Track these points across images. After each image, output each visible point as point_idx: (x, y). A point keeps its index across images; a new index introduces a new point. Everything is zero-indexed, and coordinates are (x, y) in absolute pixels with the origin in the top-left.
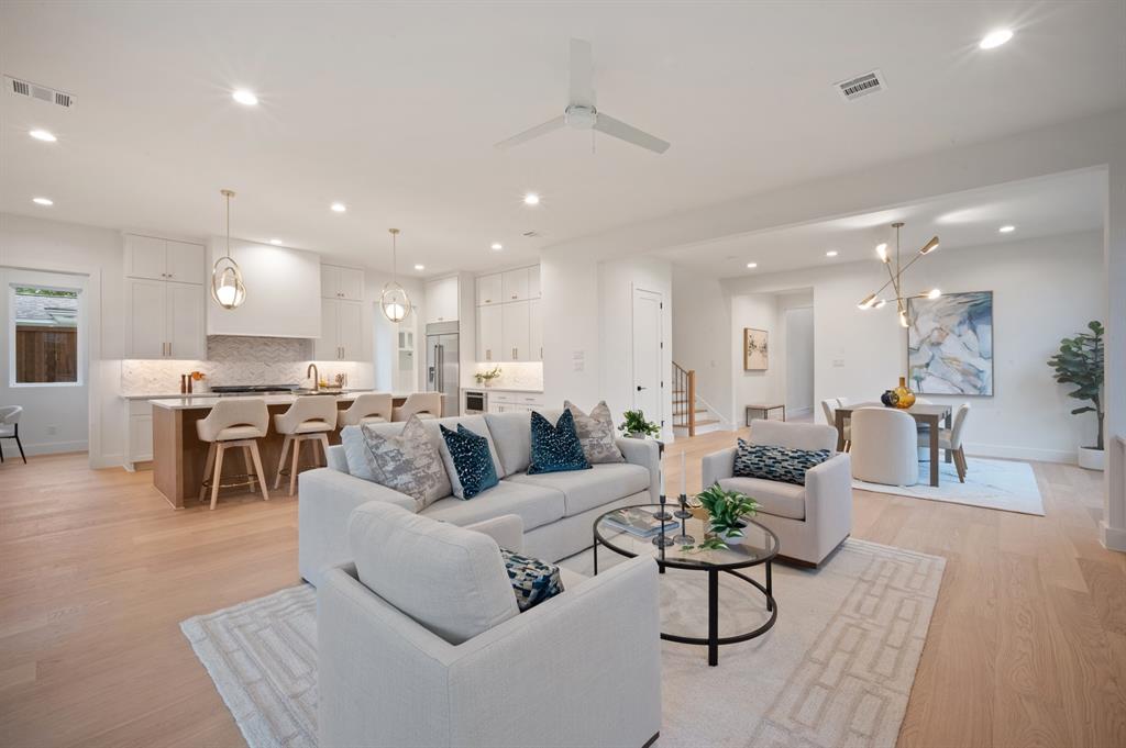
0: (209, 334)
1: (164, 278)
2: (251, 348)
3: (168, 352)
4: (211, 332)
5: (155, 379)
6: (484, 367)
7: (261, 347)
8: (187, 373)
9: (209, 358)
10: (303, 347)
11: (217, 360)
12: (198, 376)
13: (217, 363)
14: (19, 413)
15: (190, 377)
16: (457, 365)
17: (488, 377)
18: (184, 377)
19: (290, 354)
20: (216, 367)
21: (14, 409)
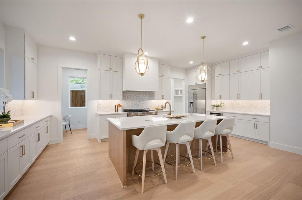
0: (123, 90)
1: (110, 70)
2: (135, 95)
3: (111, 97)
4: (124, 90)
5: (107, 107)
6: (215, 102)
7: (138, 95)
8: (117, 105)
9: (123, 99)
10: (151, 95)
11: (125, 100)
12: (120, 106)
13: (125, 101)
14: (70, 117)
15: (117, 106)
16: (204, 101)
17: (217, 106)
18: (116, 106)
19: (147, 97)
20: (124, 102)
21: (68, 116)
